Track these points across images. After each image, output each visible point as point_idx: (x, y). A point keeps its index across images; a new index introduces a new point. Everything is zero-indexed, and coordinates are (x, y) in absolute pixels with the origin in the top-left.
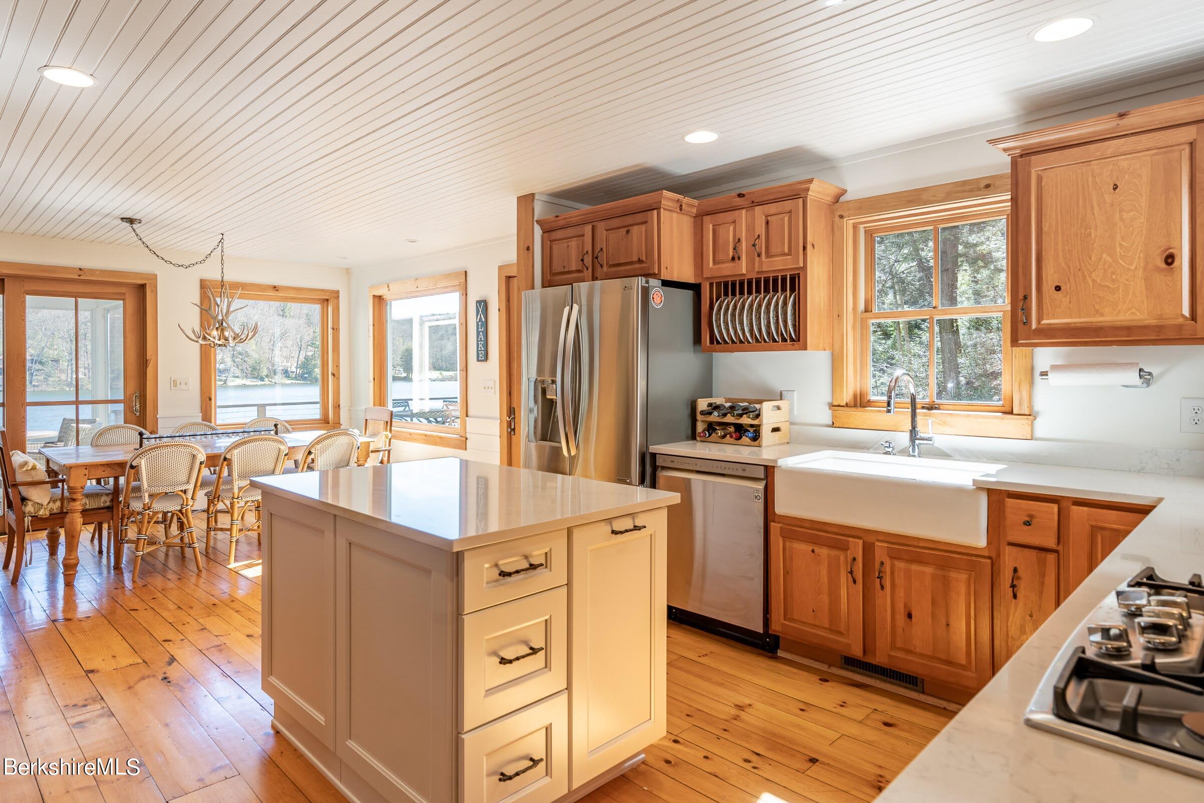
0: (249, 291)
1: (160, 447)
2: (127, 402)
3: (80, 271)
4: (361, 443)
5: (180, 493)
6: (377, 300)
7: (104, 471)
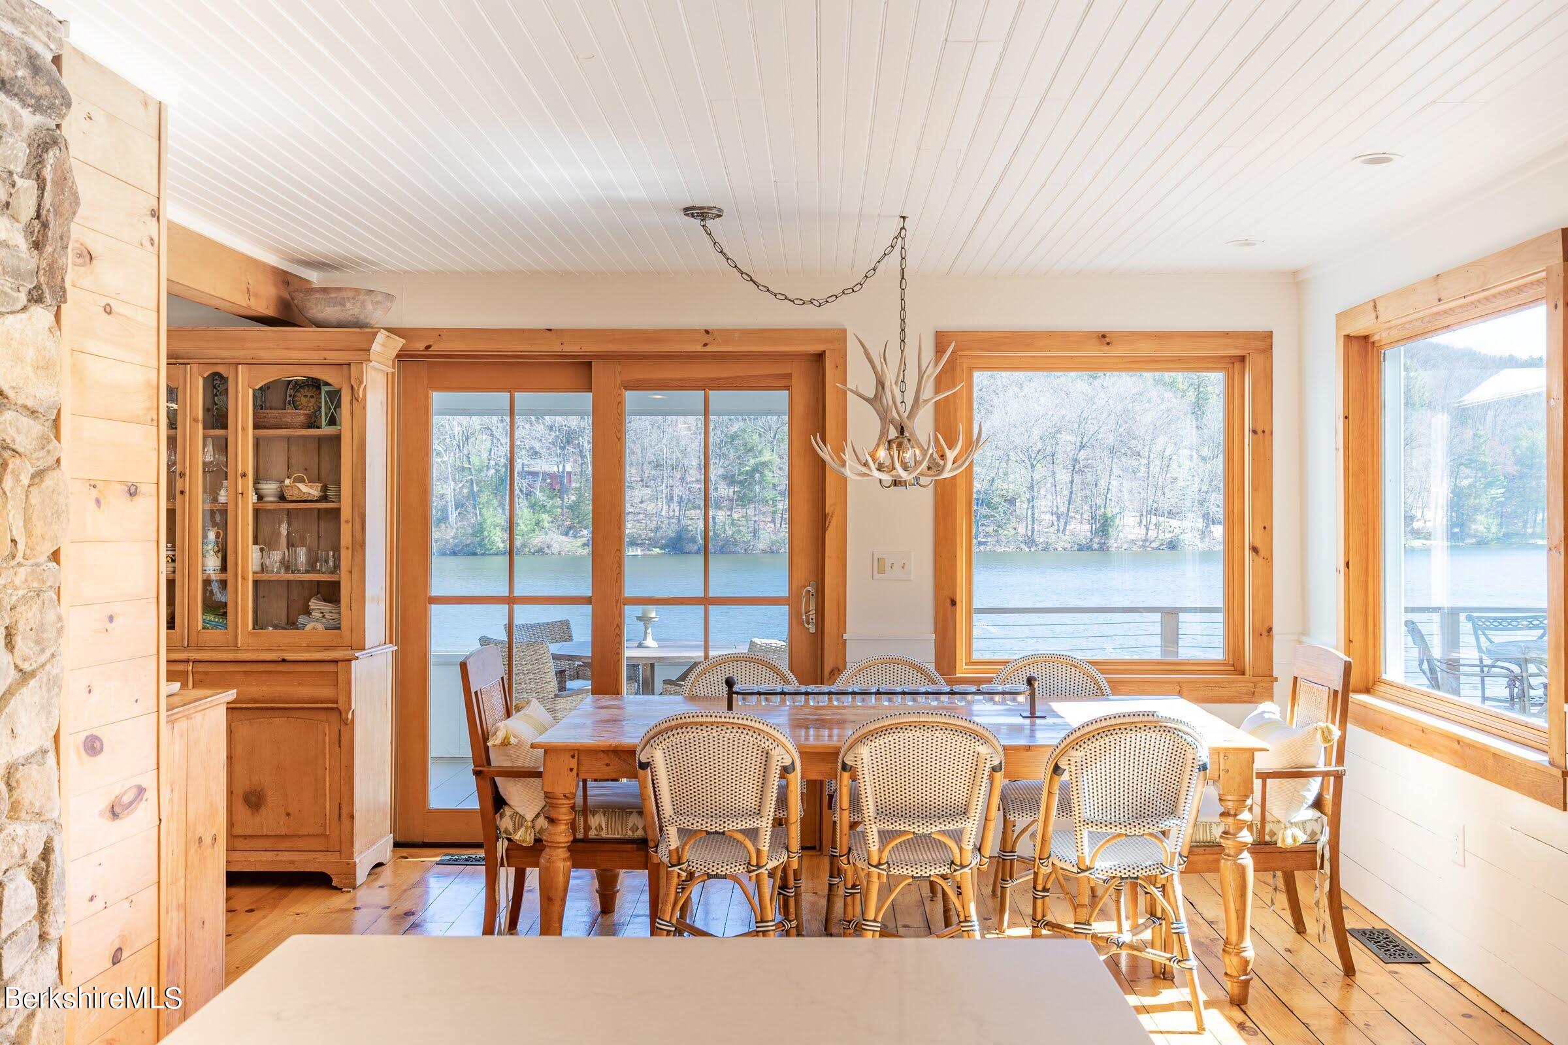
0: (1041, 350)
1: (686, 725)
2: (791, 601)
3: (707, 336)
4: (1216, 752)
5: (740, 837)
6: (1355, 347)
7: (607, 765)
